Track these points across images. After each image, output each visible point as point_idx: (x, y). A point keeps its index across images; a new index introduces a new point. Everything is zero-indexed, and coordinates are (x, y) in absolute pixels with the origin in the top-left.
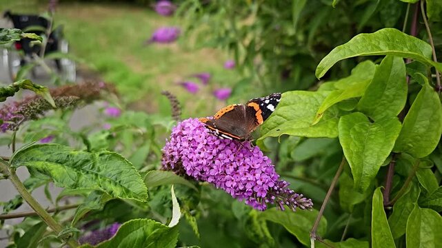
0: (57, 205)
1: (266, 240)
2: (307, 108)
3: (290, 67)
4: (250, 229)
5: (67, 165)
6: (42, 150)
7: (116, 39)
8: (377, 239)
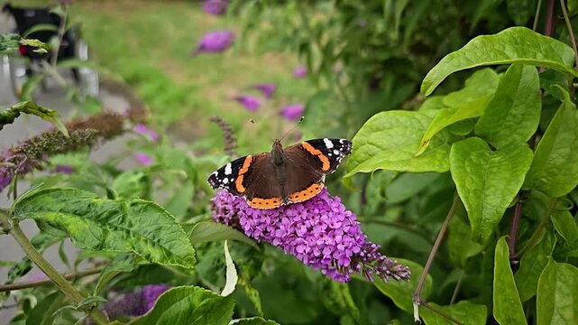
0: (76, 270)
1: (348, 310)
2: (408, 133)
3: (379, 75)
4: (328, 296)
5: (89, 218)
6: (53, 197)
7: (152, 39)
8: (500, 302)
